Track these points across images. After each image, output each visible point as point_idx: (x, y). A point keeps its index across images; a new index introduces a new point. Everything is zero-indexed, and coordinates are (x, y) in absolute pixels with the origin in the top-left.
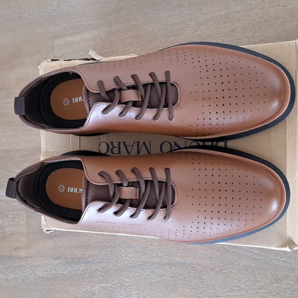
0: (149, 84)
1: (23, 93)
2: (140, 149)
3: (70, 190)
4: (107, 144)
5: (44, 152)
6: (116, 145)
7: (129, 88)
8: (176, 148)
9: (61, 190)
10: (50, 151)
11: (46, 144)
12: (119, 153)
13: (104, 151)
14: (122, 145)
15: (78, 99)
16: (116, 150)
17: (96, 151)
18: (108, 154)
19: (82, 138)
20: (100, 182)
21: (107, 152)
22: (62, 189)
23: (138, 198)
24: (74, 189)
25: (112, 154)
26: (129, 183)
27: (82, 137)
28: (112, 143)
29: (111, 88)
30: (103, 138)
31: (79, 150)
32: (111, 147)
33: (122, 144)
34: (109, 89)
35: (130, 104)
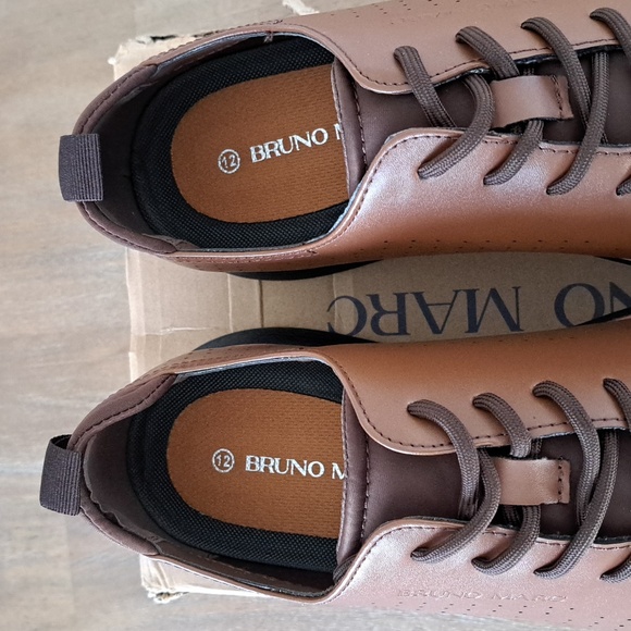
0: (600, 50)
1: (90, 122)
2: (478, 314)
3: (253, 466)
4: (357, 303)
5: (139, 339)
6: (389, 303)
7: (524, 68)
8: (619, 306)
9: (222, 467)
10: (162, 333)
11: (146, 310)
12: (403, 330)
13: (346, 325)
14: (411, 304)
15: (271, 146)
16: (389, 323)
17: (317, 328)
18: (360, 335)
19: (269, 285)
20: (420, 442)
21: (359, 328)
22: (223, 461)
23: (565, 499)
24: (267, 462)
25: (375, 337)
26: (534, 442)
27: (267, 284)
28: (375, 299)
29: (455, 71)
30: (343, 283)
31: (258, 326)
32: (371, 312)
33: (411, 302)
34: (444, 76)
35: (534, 131)
